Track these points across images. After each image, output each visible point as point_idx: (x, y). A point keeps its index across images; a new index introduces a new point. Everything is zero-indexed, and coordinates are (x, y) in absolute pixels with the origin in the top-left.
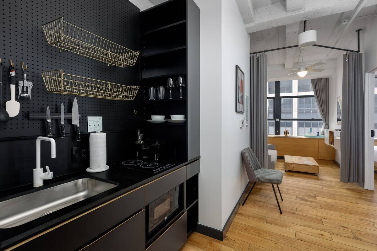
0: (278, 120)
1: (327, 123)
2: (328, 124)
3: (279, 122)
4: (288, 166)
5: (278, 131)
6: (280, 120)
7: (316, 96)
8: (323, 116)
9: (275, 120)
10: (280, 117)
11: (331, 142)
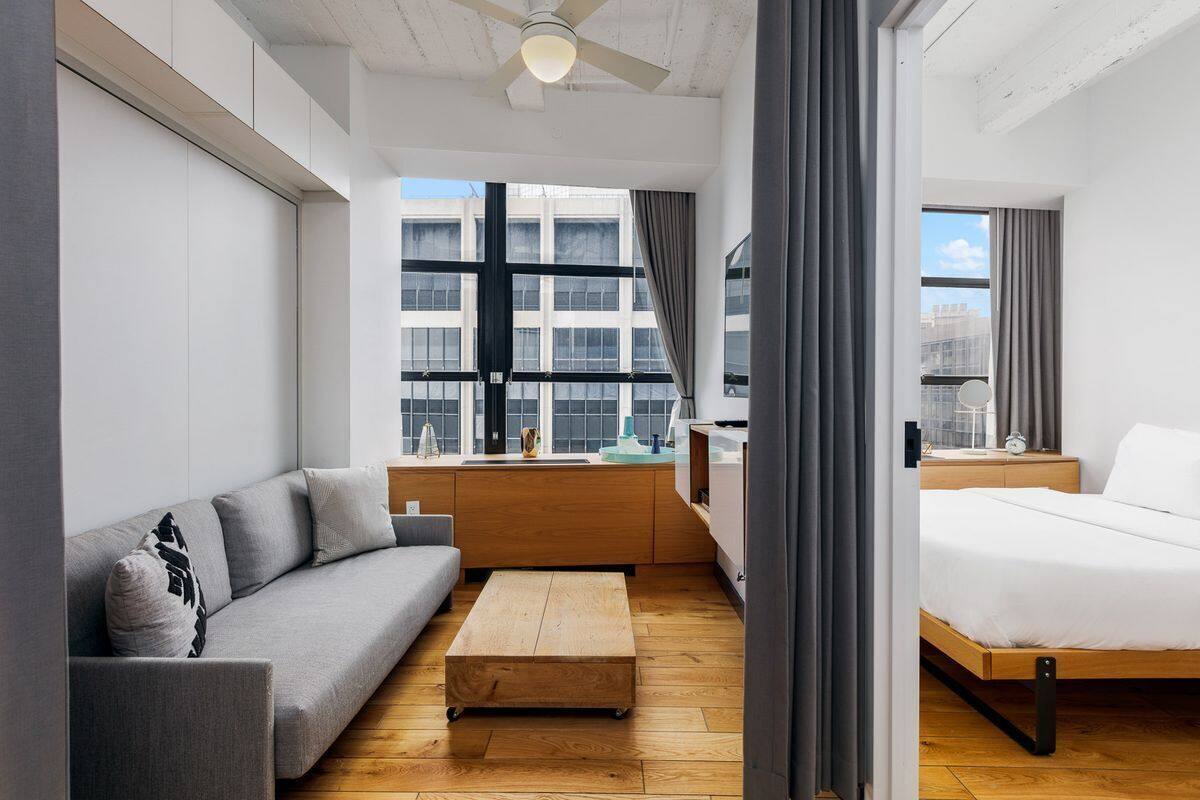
0: (497, 377)
1: (689, 394)
2: (693, 398)
3: (501, 389)
4: (465, 681)
5: (495, 436)
6: (505, 379)
7: (648, 271)
8: (672, 356)
9: (487, 379)
10: (506, 364)
11: (700, 494)
